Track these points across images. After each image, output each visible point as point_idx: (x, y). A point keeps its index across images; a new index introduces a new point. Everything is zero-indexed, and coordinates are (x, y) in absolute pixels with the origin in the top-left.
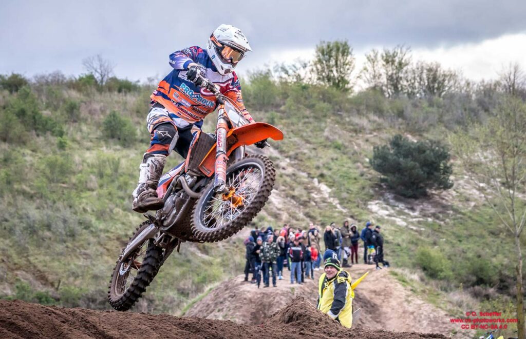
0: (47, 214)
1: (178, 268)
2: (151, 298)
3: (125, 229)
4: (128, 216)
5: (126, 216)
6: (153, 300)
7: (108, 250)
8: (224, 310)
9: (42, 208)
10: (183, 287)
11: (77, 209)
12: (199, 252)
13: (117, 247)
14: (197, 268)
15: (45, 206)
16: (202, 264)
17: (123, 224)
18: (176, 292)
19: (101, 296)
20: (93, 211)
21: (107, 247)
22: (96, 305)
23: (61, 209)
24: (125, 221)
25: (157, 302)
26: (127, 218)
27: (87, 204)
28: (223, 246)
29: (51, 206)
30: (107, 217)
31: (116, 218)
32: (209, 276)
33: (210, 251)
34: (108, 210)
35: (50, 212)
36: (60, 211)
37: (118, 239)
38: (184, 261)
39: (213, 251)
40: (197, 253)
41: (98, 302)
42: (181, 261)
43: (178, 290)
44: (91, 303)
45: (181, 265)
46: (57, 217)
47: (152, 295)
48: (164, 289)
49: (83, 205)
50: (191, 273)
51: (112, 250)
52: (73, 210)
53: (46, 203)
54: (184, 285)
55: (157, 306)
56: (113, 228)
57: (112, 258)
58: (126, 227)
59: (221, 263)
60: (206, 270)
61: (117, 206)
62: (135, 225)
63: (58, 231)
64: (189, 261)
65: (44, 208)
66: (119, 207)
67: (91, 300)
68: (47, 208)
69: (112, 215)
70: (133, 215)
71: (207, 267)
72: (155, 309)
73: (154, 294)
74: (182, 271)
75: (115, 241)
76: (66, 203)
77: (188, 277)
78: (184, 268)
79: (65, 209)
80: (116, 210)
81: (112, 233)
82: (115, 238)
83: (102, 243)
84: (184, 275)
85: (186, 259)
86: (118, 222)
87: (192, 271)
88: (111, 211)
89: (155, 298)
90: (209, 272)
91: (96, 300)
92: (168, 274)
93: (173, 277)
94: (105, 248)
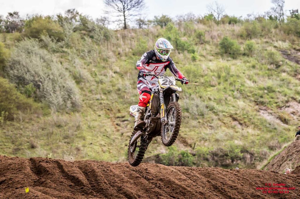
0: (186, 102)
1: (269, 133)
2: (252, 153)
3: (235, 110)
4: (237, 102)
5: (236, 102)
6: (254, 154)
7: (224, 123)
8: (293, 160)
9: (183, 99)
10: (272, 145)
11: (204, 98)
12: (282, 123)
13: (230, 122)
14: (280, 133)
15: (185, 97)
16: (284, 131)
17: (233, 107)
18: (268, 148)
19: (222, 152)
20: (215, 99)
21: (224, 121)
22: (218, 158)
23: (195, 98)
24: (234, 105)
25: (256, 155)
26: (236, 103)
27: (211, 95)
28: (297, 119)
29: (188, 97)
30: (224, 103)
31: (230, 103)
32: (288, 138)
33: (289, 122)
34: (224, 98)
35: (187, 101)
36: (194, 100)
37: (231, 116)
38: (273, 129)
39: (291, 122)
40: (280, 124)
41: (219, 156)
42: (270, 129)
43: (269, 147)
44: (215, 157)
45: (271, 131)
46: (193, 104)
47: (253, 151)
48: (260, 146)
49: (209, 96)
50: (277, 136)
51: (227, 123)
52: (202, 99)
53: (186, 96)
54: (273, 144)
55: (256, 157)
56: (228, 109)
57: (227, 128)
58: (236, 109)
59: (296, 129)
60: (286, 134)
61: (229, 96)
62: (241, 107)
63: (193, 112)
64: (275, 129)
65: (184, 98)
66: (231, 96)
67: (215, 155)
68: (186, 98)
69: (227, 102)
70: (240, 101)
71: (287, 132)
72: (255, 159)
73: (254, 150)
74: (271, 135)
75: (229, 118)
76: (197, 94)
77: (275, 138)
78: (273, 133)
79: (197, 99)
80: (229, 98)
81: (227, 112)
82: (229, 116)
83: (220, 119)
84: (272, 138)
85: (274, 127)
86: (230, 106)
87: (278, 135)
88: (226, 99)
89: (254, 152)
90: (288, 135)
91: (218, 154)
92: (262, 137)
93: (265, 139)
94: (222, 122)
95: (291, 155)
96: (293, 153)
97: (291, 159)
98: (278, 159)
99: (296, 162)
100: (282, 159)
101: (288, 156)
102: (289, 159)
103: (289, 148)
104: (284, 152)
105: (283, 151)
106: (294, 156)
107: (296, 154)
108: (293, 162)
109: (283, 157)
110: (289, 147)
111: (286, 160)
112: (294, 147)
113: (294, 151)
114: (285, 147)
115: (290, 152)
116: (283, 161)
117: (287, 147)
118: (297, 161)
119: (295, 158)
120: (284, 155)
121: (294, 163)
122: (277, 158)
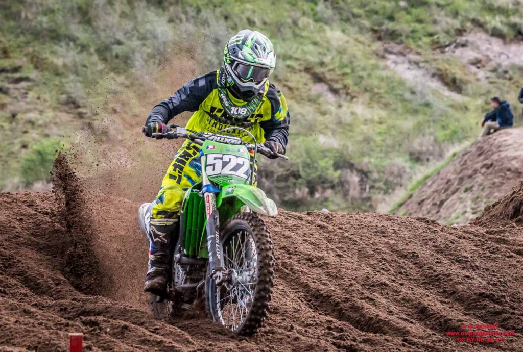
0: (186, 31)
1: (409, 117)
2: (365, 169)
3: (320, 53)
4: (324, 31)
5: (321, 30)
6: (369, 172)
7: (290, 89)
9: (178, 22)
10: (418, 148)
11: (237, 20)
12: (446, 88)
13: (306, 84)
14: (442, 115)
15: (183, 17)
16: (450, 110)
17: (315, 44)
18: (407, 157)
19: (282, 166)
20: (265, 23)
21: (289, 84)
22: (272, 182)
23: (210, 21)
24: (318, 39)
25: (375, 175)
26: (322, 34)
27: (254, 12)
28: (487, 78)
29: (193, 17)
30: (288, 33)
31: (304, 34)
32: (463, 129)
33: (464, 87)
34: (289, 21)
35: (190, 27)
36: (209, 25)
37: (307, 70)
38: (420, 105)
39: (469, 86)
40: (441, 91)
41: (275, 176)
42: (413, 105)
43: (411, 154)
44: (264, 180)
45: (415, 112)
46: (206, 36)
47: (366, 164)
48: (387, 153)
49: (248, 14)
50: (432, 124)
51: (297, 89)
52: (230, 23)
53: (186, 13)
54: (421, 145)
55: (375, 181)
56: (299, 51)
57: (298, 102)
58: (321, 50)
59: (483, 107)
60: (457, 120)
61: (304, 14)
62: (336, 46)
63: (206, 58)
64: (427, 105)
65: (181, 21)
66: (309, 17)
67: (263, 173)
68: (187, 20)
69: (297, 31)
70: (332, 29)
71: (458, 115)
72: (372, 187)
73: (370, 162)
74: (416, 121)
75: (303, 74)
76: (218, 10)
77: (427, 131)
78: (421, 118)
79: (217, 22)
80: (304, 21)
81: (297, 59)
82: (302, 68)
83: (280, 77)
84: (419, 128)
85: (423, 101)
86: (307, 42)
87: (434, 121)
88: (295, 23)
89: (371, 167)
90: (464, 123)
91: (272, 173)
92: (393, 127)
93: (401, 133)
94: (285, 86)
95: (470, 177)
96: (476, 171)
97: (469, 186)
98: (434, 187)
99: (484, 194)
100: (446, 186)
101: (461, 180)
102: (463, 188)
103: (466, 157)
104: (451, 168)
105: (448, 164)
106: (479, 178)
107: (483, 174)
108: (475, 196)
109: (449, 181)
110: (463, 155)
111: (457, 190)
112: (480, 155)
113: (478, 166)
114: (454, 155)
115: (466, 169)
116: (449, 192)
117: (461, 154)
118: (487, 191)
119: (480, 185)
120: (452, 177)
121: (477, 198)
122: (434, 182)
